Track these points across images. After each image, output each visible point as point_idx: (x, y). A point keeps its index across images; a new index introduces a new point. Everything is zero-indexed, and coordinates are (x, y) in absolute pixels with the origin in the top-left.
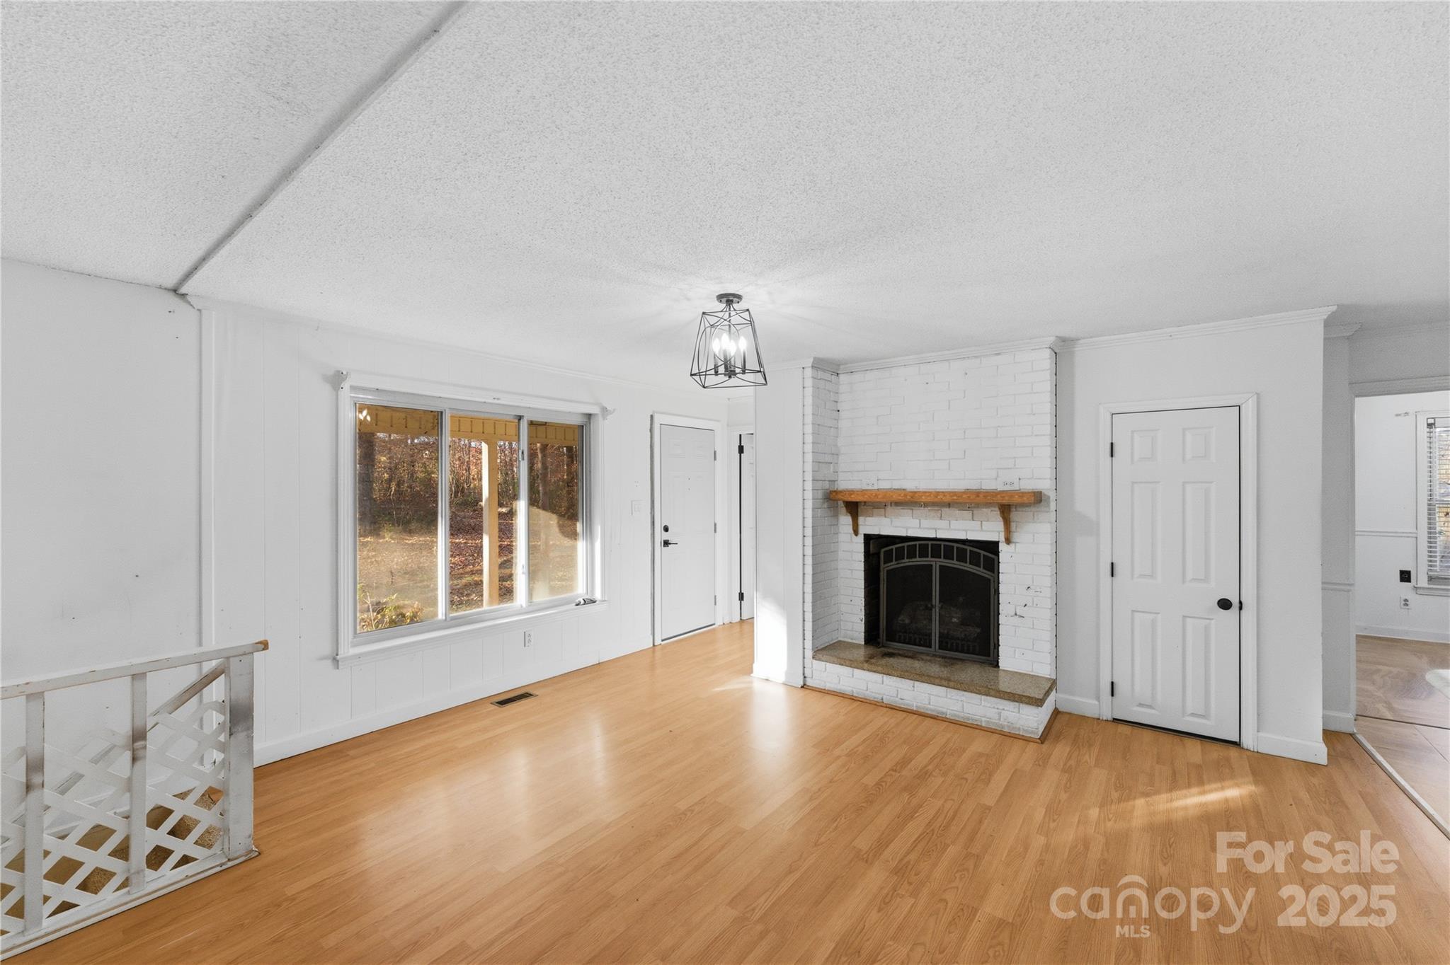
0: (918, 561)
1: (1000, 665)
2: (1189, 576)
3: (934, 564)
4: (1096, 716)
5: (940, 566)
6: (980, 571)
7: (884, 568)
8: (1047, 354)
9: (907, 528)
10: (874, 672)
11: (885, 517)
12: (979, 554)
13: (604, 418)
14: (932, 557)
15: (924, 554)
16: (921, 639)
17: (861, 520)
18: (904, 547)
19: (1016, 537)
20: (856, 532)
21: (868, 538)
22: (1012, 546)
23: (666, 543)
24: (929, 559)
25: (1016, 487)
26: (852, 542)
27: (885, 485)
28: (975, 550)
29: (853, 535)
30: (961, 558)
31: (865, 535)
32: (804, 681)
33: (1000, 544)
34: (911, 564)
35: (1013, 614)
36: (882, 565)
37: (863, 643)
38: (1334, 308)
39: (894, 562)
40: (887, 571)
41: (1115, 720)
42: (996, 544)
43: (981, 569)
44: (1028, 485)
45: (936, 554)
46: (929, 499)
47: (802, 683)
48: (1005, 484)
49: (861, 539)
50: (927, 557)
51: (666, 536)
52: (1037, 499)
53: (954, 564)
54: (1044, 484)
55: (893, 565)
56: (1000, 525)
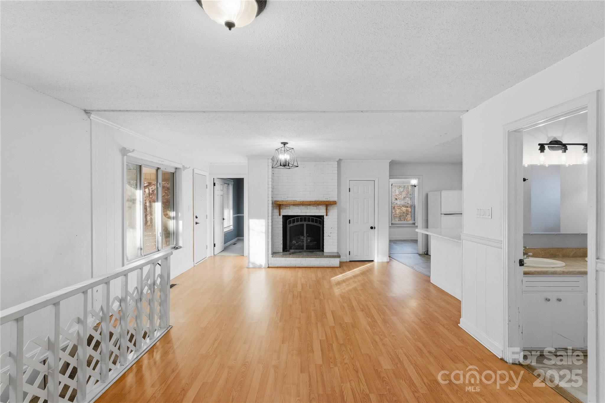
0: (299, 223)
1: (324, 251)
2: (365, 222)
3: (304, 223)
4: (346, 261)
5: (306, 224)
6: (318, 225)
7: (289, 226)
8: (336, 163)
9: (297, 213)
10: (293, 257)
11: (290, 209)
12: (317, 220)
13: (184, 170)
14: (304, 221)
15: (301, 221)
16: (300, 248)
17: (281, 210)
18: (295, 219)
19: (328, 214)
20: (280, 215)
21: (284, 216)
22: (327, 216)
23: (196, 223)
24: (303, 222)
25: (328, 200)
26: (278, 218)
27: (290, 199)
28: (316, 218)
29: (279, 216)
30: (313, 221)
31: (283, 216)
32: (268, 265)
33: (324, 216)
34: (297, 224)
35: (328, 235)
36: (288, 225)
37: (282, 251)
38: (391, 160)
39: (292, 224)
40: (290, 227)
41: (350, 261)
42: (323, 216)
43: (318, 224)
44: (332, 199)
45: (305, 221)
46: (308, 203)
47: (268, 266)
48: (326, 199)
49: (281, 217)
50: (302, 221)
51: (196, 220)
52: (334, 203)
53: (311, 223)
54: (335, 199)
55: (292, 225)
56: (325, 211)
